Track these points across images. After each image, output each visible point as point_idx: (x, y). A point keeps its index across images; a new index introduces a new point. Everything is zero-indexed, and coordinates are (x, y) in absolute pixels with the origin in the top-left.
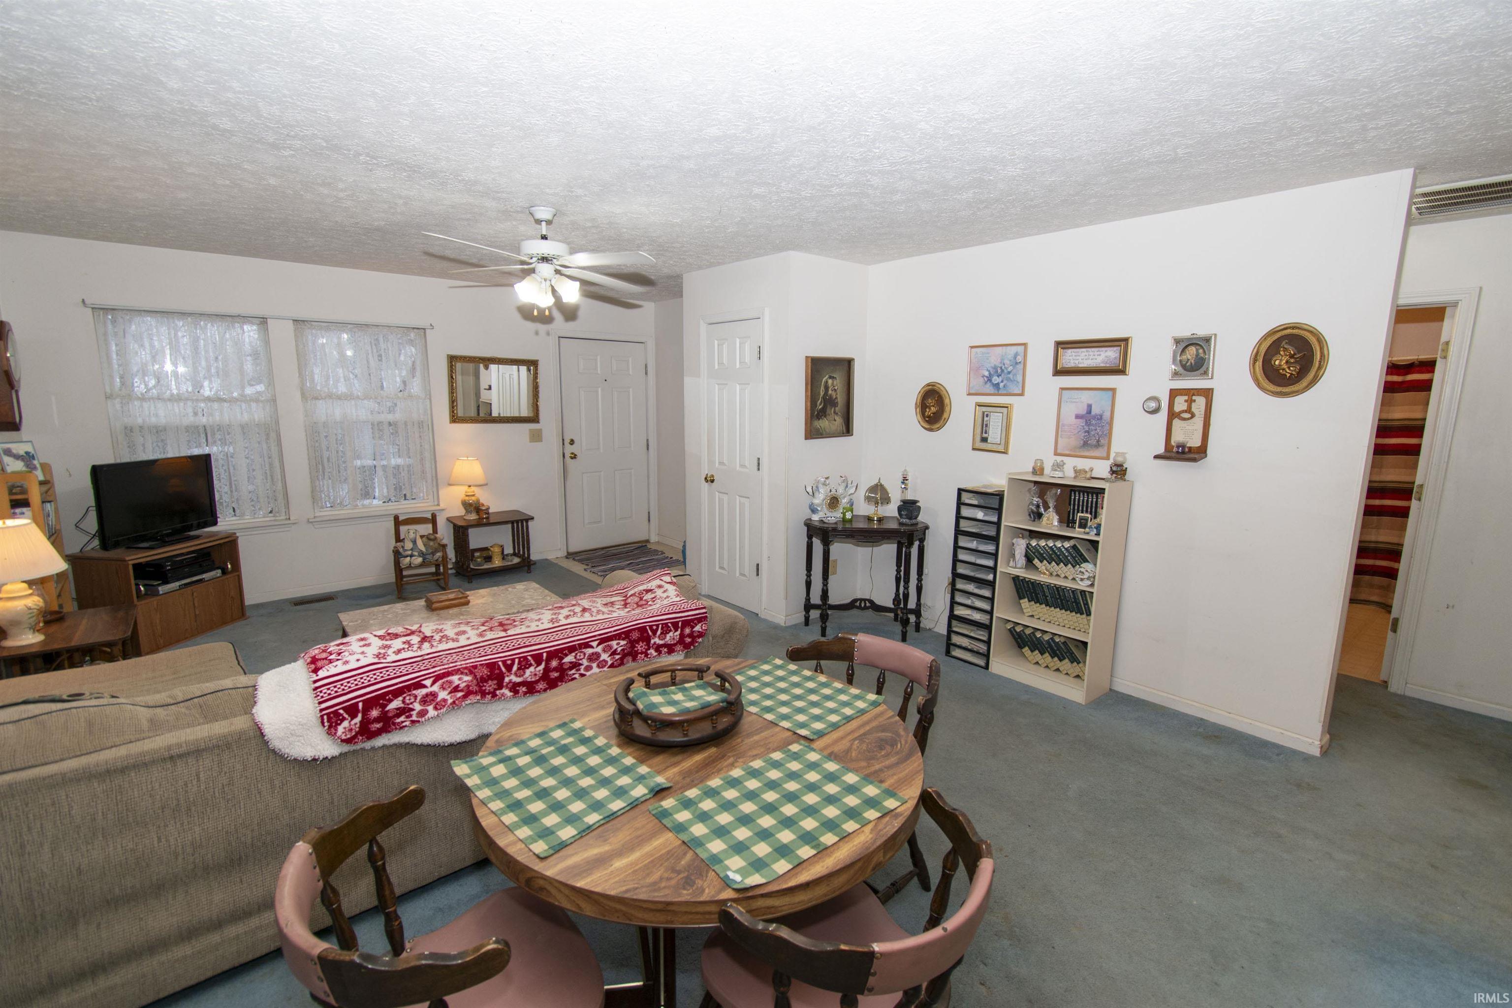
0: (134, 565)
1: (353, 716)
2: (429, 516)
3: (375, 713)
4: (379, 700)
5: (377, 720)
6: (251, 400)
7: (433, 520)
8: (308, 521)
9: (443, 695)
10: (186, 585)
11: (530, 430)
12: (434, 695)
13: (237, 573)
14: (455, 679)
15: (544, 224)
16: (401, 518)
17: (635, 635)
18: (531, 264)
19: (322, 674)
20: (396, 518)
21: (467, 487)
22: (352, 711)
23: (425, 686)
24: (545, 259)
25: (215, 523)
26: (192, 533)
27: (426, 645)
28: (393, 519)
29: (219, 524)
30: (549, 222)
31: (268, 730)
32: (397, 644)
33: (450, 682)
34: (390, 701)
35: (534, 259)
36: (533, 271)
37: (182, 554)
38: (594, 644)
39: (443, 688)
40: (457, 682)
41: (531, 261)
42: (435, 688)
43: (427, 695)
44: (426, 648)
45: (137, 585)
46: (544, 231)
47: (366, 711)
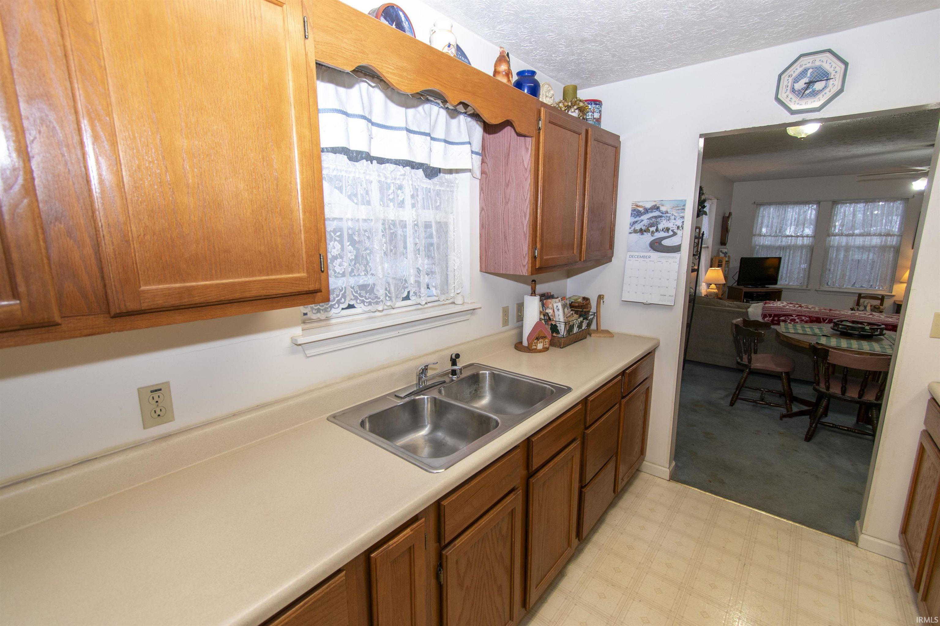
0: (745, 292)
1: (770, 317)
2: (880, 297)
3: (776, 318)
4: (779, 316)
5: (776, 320)
6: (805, 236)
7: (882, 299)
8: (816, 290)
9: (797, 320)
12: (795, 320)
14: (803, 318)
19: (766, 305)
20: (860, 295)
22: (770, 316)
23: (793, 316)
25: (776, 283)
26: (766, 286)
27: (800, 308)
31: (749, 313)
32: (791, 305)
33: (801, 318)
34: (781, 317)
39: (798, 319)
40: (803, 319)
42: (796, 318)
43: (793, 319)
44: (799, 308)
45: (744, 299)
47: (774, 317)
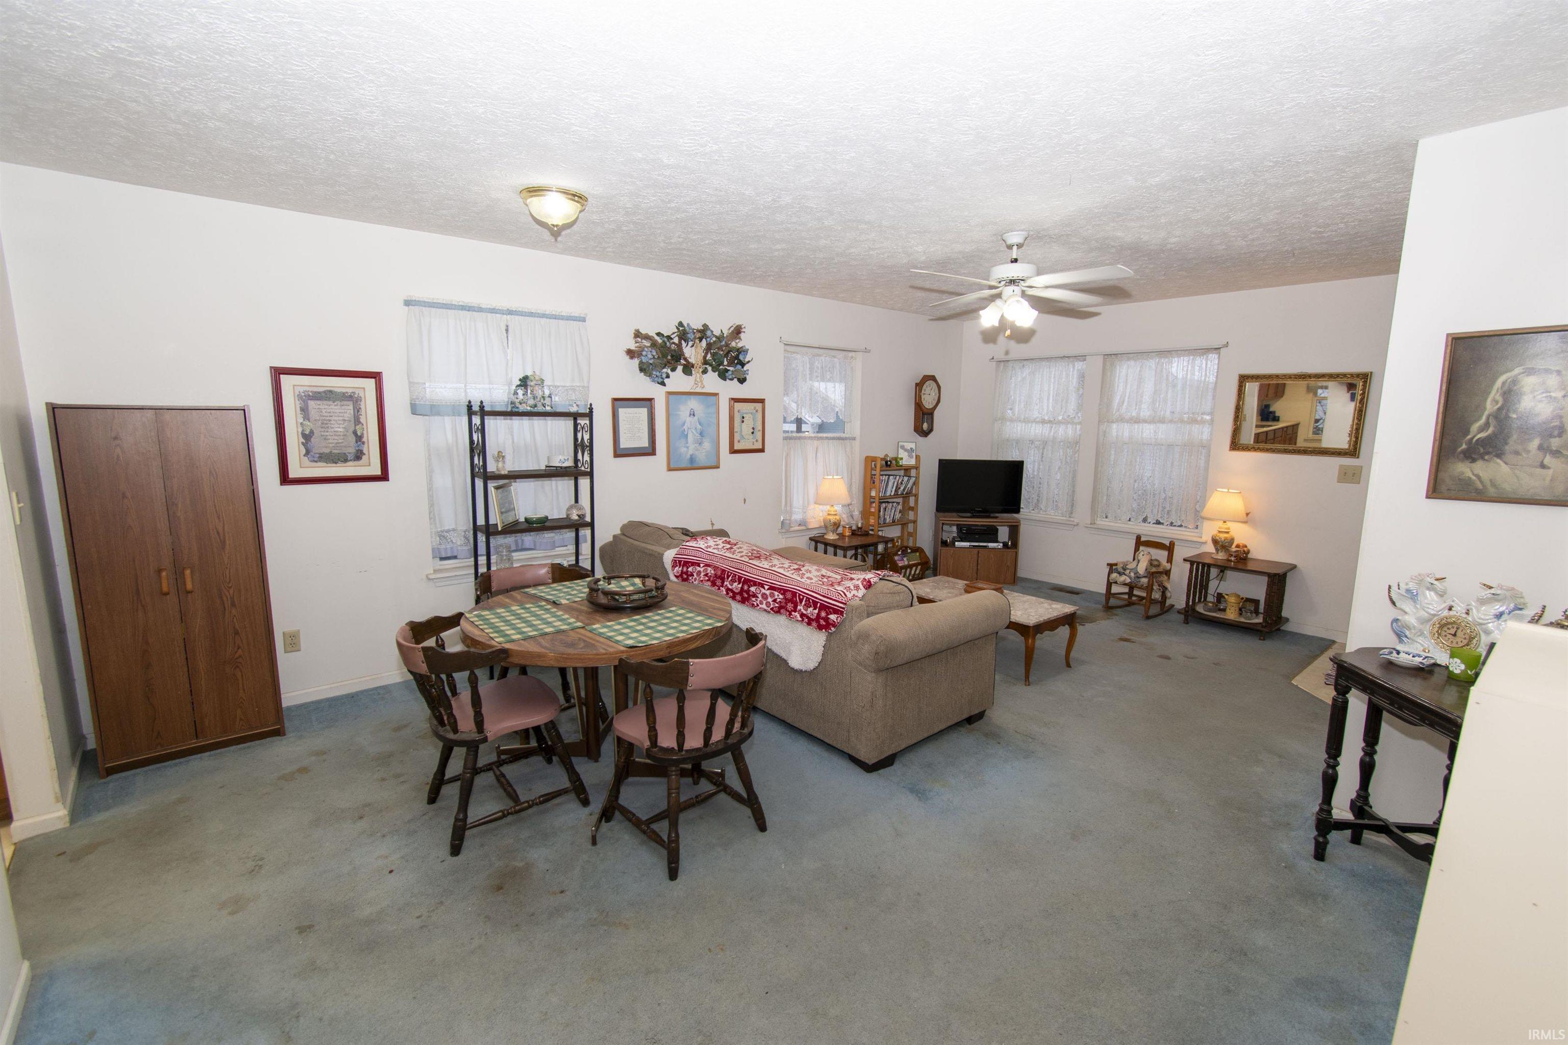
1: (679, 566)
2: (1167, 543)
3: (685, 569)
4: (687, 564)
5: (685, 573)
7: (1170, 548)
10: (974, 546)
11: (1341, 466)
13: (1015, 550)
15: (1015, 248)
16: (1143, 539)
17: (789, 596)
18: (997, 288)
20: (1138, 538)
21: (1222, 522)
22: (680, 563)
24: (1012, 282)
25: (1015, 512)
28: (1135, 538)
29: (1021, 513)
30: (1019, 246)
34: (690, 566)
35: (1003, 283)
36: (999, 296)
37: (977, 525)
38: (766, 587)
41: (999, 285)
46: (1014, 254)
